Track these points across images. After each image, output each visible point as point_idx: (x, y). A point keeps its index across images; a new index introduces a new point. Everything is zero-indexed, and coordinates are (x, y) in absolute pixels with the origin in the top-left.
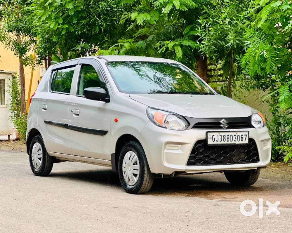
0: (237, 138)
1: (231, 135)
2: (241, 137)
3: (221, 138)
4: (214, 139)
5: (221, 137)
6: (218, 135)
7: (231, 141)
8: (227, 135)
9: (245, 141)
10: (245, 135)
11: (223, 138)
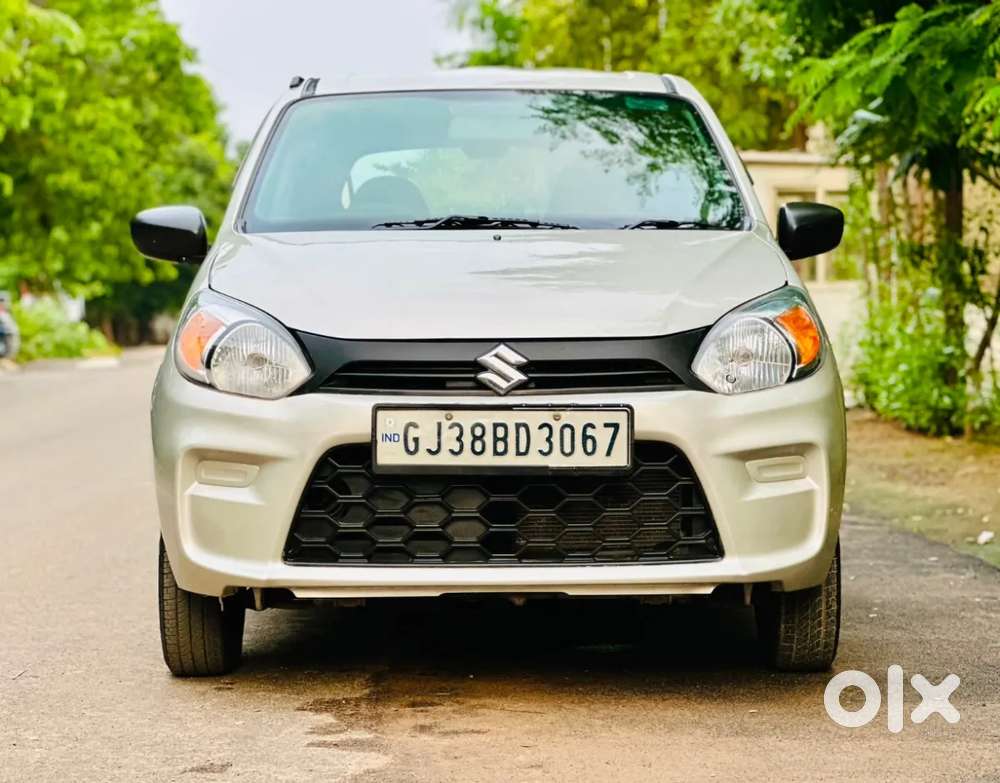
0: (556, 439)
1: (518, 426)
2: (585, 437)
3: (459, 439)
4: (416, 440)
5: (457, 433)
6: (439, 425)
7: (519, 453)
8: (496, 426)
9: (608, 453)
10: (607, 425)
11: (467, 439)
